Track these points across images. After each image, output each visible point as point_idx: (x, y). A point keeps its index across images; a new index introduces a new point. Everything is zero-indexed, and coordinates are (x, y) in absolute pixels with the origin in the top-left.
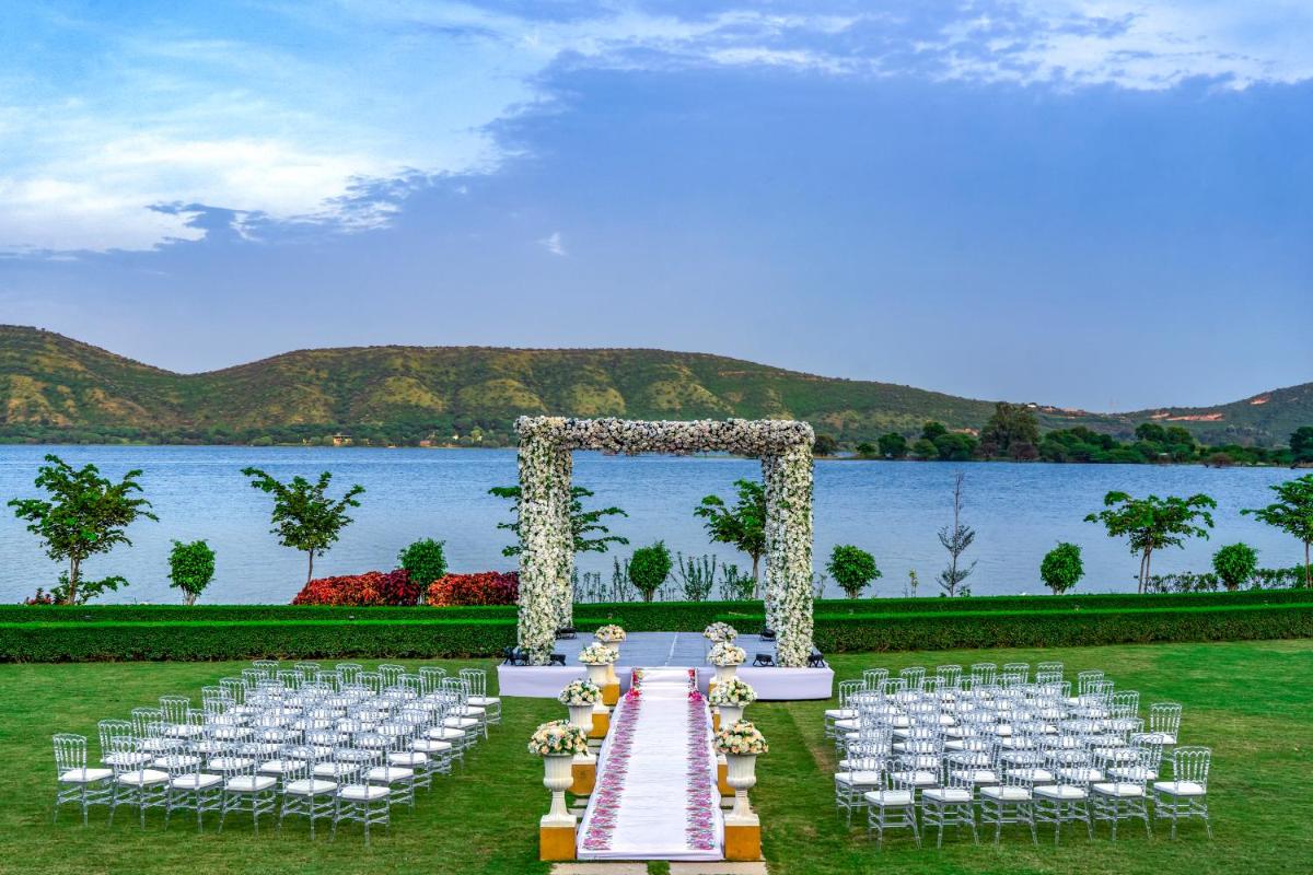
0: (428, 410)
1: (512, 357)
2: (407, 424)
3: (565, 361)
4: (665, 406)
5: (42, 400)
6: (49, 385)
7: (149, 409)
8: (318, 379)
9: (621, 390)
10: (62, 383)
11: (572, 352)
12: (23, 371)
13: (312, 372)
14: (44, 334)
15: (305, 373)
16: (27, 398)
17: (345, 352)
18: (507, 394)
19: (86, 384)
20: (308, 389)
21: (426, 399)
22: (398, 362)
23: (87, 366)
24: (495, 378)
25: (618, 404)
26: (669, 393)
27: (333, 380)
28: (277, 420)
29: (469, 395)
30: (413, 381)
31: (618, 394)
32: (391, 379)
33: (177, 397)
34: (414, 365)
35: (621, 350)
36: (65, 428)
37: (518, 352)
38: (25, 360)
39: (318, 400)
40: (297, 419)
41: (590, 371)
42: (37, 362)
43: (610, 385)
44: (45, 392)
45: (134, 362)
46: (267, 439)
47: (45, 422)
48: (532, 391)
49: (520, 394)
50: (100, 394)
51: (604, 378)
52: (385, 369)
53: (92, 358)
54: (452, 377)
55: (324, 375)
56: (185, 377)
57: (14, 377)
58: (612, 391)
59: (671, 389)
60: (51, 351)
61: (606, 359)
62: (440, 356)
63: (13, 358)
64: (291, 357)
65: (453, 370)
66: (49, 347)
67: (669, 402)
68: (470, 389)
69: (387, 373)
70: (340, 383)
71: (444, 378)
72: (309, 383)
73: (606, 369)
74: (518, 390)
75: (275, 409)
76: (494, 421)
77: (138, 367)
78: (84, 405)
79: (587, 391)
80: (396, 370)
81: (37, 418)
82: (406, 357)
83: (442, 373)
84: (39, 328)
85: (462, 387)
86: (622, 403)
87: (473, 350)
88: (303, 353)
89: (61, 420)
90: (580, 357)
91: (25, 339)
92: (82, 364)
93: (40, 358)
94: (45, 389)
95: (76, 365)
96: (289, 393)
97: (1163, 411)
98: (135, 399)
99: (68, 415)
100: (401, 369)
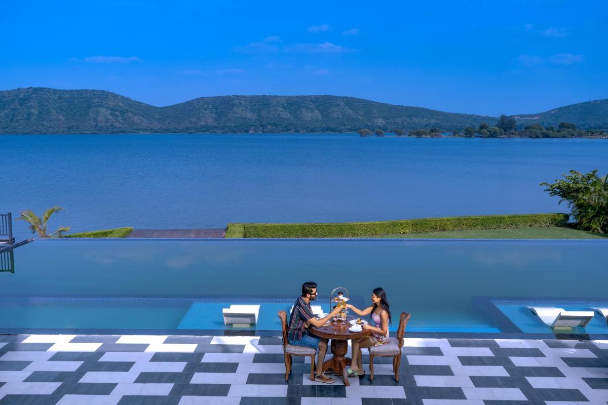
0: (250, 119)
1: (278, 99)
2: (243, 125)
3: (298, 100)
4: (336, 116)
5: (110, 117)
6: (112, 112)
7: (148, 120)
8: (209, 108)
9: (319, 110)
10: (117, 111)
11: (301, 97)
12: (102, 106)
13: (206, 106)
14: (108, 93)
15: (203, 106)
16: (105, 117)
17: (217, 98)
18: (278, 113)
19: (125, 111)
20: (205, 112)
21: (249, 115)
22: (237, 102)
23: (125, 104)
24: (273, 107)
25: (319, 116)
26: (337, 112)
27: (214, 109)
28: (195, 124)
29: (264, 113)
30: (243, 108)
31: (318, 112)
32: (235, 108)
33: (158, 116)
34: (243, 102)
35: (318, 96)
36: (120, 128)
37: (280, 97)
38: (102, 103)
39: (209, 116)
40: (203, 123)
41: (308, 104)
42: (106, 104)
43: (315, 109)
44: (111, 114)
45: (141, 103)
46: (194, 131)
47: (112, 126)
48: (287, 112)
49: (283, 113)
50: (130, 115)
51: (313, 106)
52: (233, 104)
53: (126, 101)
54: (258, 107)
55: (210, 106)
56: (160, 108)
57: (99, 109)
58: (316, 111)
59: (337, 110)
60: (111, 99)
61: (313, 99)
62: (252, 99)
63: (98, 102)
64: (198, 100)
65: (257, 104)
66: (110, 97)
67: (337, 115)
68: (264, 111)
69: (233, 105)
70: (217, 109)
71: (254, 107)
72: (205, 110)
73: (313, 103)
74: (282, 111)
75: (194, 120)
76: (274, 123)
77: (143, 105)
78: (125, 119)
79: (307, 111)
80: (237, 104)
81: (109, 124)
82: (240, 99)
83: (253, 105)
84: (106, 91)
85: (261, 110)
86: (320, 116)
87: (264, 97)
88: (202, 98)
89: (118, 125)
90: (303, 99)
91: (102, 95)
92: (123, 104)
93: (108, 102)
94: (111, 113)
95: (121, 104)
96: (198, 113)
97: (518, 116)
98: (142, 116)
99: (120, 123)
100: (238, 104)
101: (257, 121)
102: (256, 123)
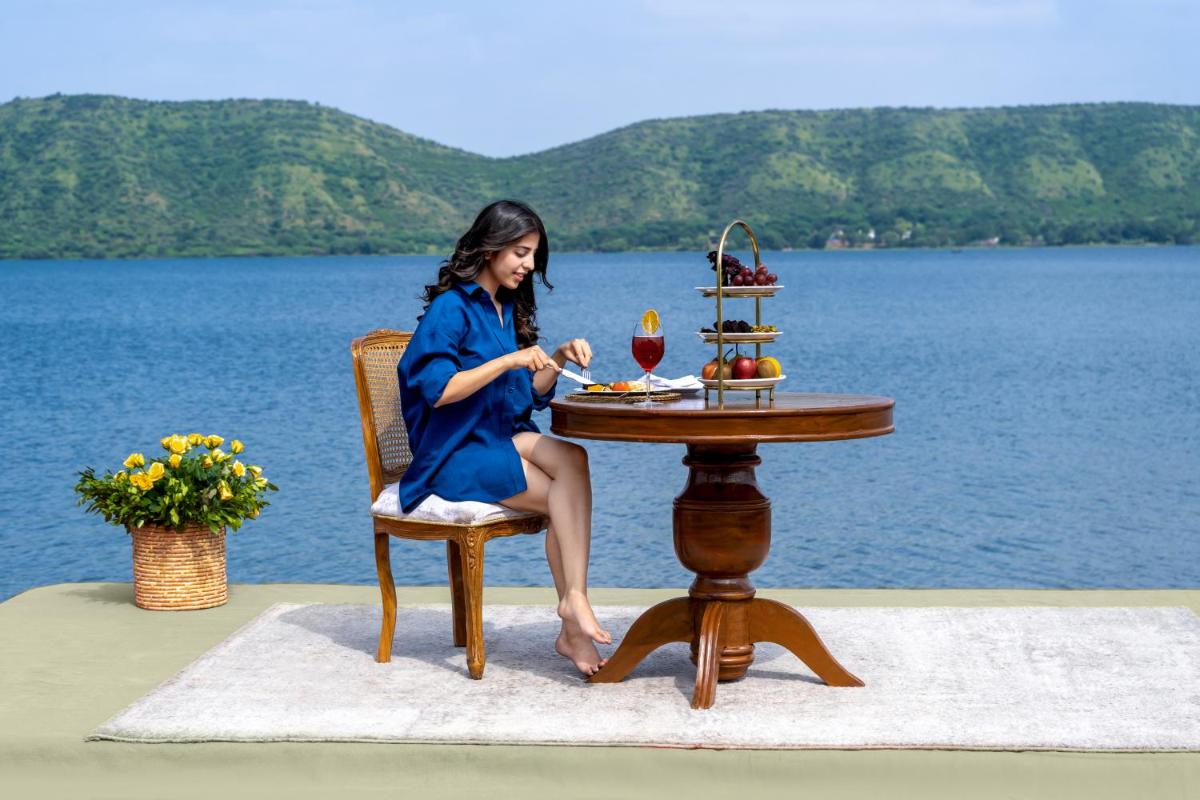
0: (829, 199)
1: (938, 121)
2: (801, 218)
3: (1012, 124)
4: (1162, 183)
5: (326, 197)
6: (333, 177)
7: (457, 205)
8: (676, 158)
9: (1095, 160)
10: (347, 174)
11: (1022, 110)
12: (296, 158)
13: (666, 150)
14: (318, 109)
15: (656, 152)
16: (305, 194)
17: (707, 121)
18: (935, 172)
19: (377, 174)
20: (663, 173)
21: (825, 180)
22: (782, 132)
23: (376, 151)
24: (916, 150)
25: (1094, 182)
26: (1166, 164)
27: (695, 160)
28: (627, 216)
29: (883, 175)
30: (803, 158)
31: (1091, 168)
32: (773, 157)
33: (492, 189)
34: (804, 136)
35: (1092, 105)
36: (357, 234)
37: (944, 113)
38: (297, 145)
39: (678, 187)
40: (654, 214)
41: (1050, 137)
42: (311, 148)
43: (1078, 154)
44: (330, 186)
45: (432, 144)
46: (621, 241)
47: (329, 226)
48: (969, 168)
49: (953, 172)
50: (394, 187)
51: (1069, 144)
52: (765, 143)
53: (381, 139)
54: (857, 150)
55: (682, 152)
56: (500, 161)
57: (285, 167)
58: (1084, 164)
59: (1168, 158)
60: (329, 132)
61: (1071, 118)
62: (840, 122)
63: (283, 142)
64: (637, 130)
65: (857, 141)
66: (327, 126)
67: (1167, 176)
68: (882, 166)
69: (768, 147)
70: (707, 162)
71: (846, 152)
72: (664, 164)
73: (1072, 132)
74: (951, 166)
75: (622, 202)
76: (921, 211)
77: (439, 151)
78: (377, 202)
79: (1047, 165)
80: (779, 143)
81: (318, 221)
82: (793, 124)
83: (842, 146)
84: (312, 102)
85: (870, 163)
86: (1099, 181)
87: (883, 113)
88: (653, 124)
89: (350, 223)
90: (1032, 117)
91: (298, 117)
92: (368, 147)
93: (317, 141)
94: (326, 182)
95: (361, 149)
96: (637, 179)
98: (437, 191)
99: (359, 217)
100: (787, 142)
101: (858, 207)
102: (851, 210)
